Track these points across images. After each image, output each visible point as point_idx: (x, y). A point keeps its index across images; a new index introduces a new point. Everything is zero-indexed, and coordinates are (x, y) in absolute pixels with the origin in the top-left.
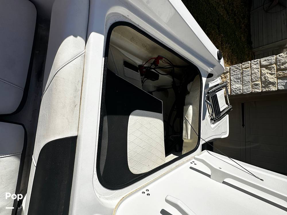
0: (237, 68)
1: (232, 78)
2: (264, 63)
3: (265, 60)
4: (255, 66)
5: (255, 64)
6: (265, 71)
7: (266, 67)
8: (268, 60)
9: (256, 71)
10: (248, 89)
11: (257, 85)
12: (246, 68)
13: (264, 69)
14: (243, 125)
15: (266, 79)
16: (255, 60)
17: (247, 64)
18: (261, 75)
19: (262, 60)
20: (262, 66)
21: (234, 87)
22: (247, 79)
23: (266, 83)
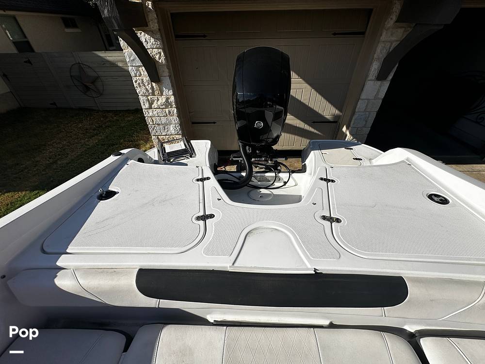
0: (153, 129)
1: (164, 134)
2: (147, 106)
3: (144, 105)
4: (151, 114)
5: (148, 114)
6: (155, 105)
7: (151, 104)
8: (144, 102)
9: (155, 113)
10: (175, 119)
11: (170, 112)
12: (153, 121)
13: (153, 106)
14: (214, 123)
15: (163, 105)
16: (145, 113)
17: (149, 121)
18: (159, 108)
19: (143, 107)
20: (150, 108)
21: (173, 132)
22: (164, 120)
23: (167, 104)
